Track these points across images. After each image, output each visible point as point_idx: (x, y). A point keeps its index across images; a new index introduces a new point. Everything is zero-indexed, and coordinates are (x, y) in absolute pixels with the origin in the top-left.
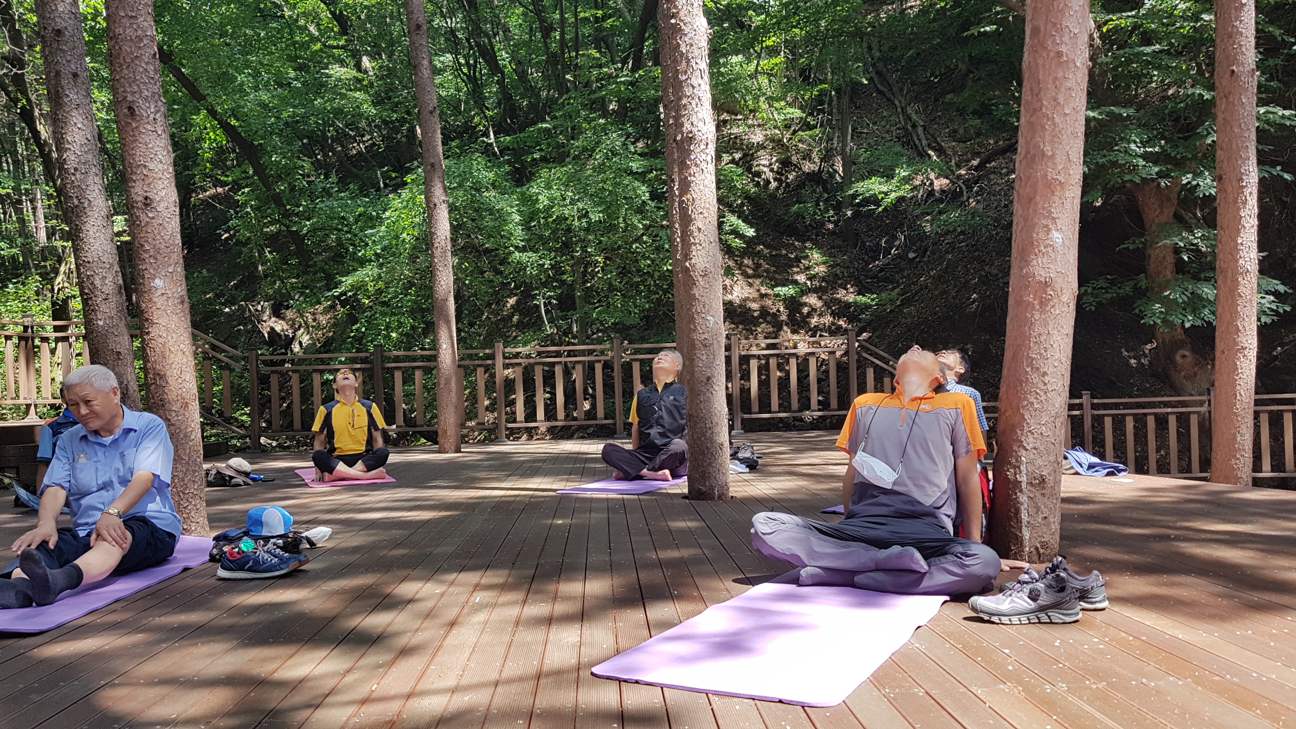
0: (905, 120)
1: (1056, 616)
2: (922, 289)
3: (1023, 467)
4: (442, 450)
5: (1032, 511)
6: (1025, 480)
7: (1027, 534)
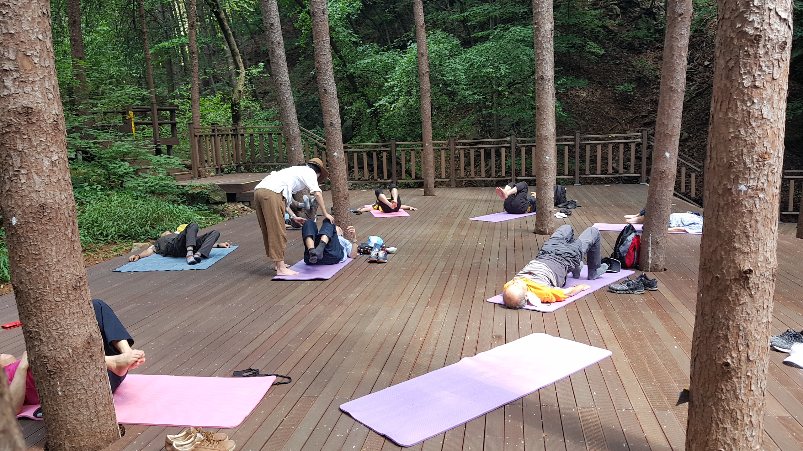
1: (635, 292)
3: (650, 238)
4: (426, 194)
5: (653, 253)
6: (650, 242)
7: (650, 261)
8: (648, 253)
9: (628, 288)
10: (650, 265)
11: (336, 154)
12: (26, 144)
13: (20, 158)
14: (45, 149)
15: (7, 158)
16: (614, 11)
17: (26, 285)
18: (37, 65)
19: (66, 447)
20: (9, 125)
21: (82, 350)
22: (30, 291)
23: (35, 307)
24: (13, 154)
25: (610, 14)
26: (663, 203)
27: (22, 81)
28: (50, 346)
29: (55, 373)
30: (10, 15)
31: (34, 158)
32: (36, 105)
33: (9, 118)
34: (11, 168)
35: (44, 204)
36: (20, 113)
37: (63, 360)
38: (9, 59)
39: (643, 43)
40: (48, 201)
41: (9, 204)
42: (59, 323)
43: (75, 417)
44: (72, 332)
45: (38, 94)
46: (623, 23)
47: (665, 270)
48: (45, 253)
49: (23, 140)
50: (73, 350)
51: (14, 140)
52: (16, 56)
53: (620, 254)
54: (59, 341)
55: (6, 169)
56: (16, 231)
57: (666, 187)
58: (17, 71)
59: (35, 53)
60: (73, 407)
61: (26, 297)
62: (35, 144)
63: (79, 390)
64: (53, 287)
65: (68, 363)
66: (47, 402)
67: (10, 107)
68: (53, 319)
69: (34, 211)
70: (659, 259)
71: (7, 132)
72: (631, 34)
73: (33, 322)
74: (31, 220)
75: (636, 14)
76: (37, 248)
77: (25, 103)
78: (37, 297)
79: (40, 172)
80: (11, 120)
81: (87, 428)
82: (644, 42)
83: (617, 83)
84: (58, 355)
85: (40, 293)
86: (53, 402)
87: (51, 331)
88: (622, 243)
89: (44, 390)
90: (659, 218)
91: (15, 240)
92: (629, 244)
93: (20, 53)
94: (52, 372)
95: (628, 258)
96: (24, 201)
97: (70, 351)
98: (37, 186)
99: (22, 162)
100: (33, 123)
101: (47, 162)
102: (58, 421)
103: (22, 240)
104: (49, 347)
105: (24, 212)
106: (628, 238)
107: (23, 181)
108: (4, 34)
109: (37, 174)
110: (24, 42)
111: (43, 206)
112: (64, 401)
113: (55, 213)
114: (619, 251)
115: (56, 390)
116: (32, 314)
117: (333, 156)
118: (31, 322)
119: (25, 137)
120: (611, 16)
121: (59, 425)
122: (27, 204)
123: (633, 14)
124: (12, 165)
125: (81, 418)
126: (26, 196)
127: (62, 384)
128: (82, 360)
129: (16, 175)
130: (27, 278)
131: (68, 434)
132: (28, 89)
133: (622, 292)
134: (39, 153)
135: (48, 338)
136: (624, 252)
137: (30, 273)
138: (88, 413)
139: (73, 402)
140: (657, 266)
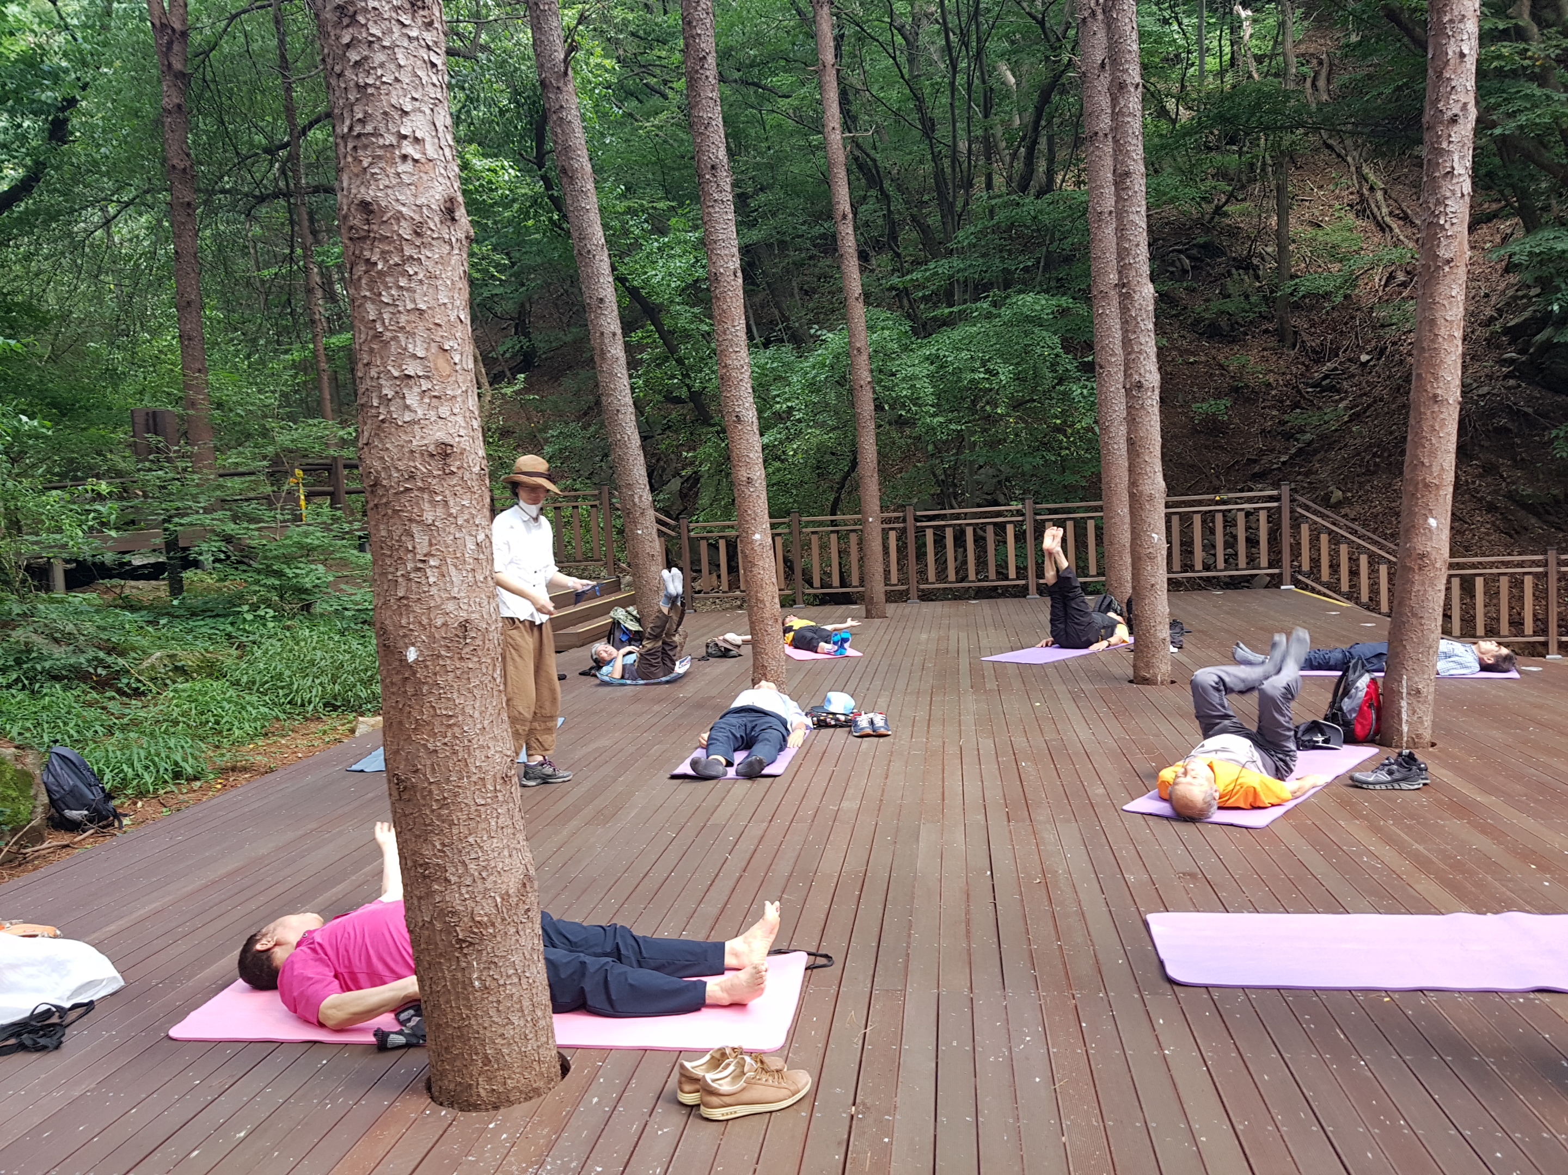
0: (1359, 183)
1: (1404, 785)
2: (1375, 402)
3: (1404, 683)
4: (869, 615)
5: (1410, 712)
6: (1405, 691)
7: (1405, 728)
8: (1399, 713)
9: (1389, 778)
10: (1405, 735)
11: (757, 536)
12: (440, 511)
13: (427, 538)
14: (467, 521)
15: (403, 538)
16: (1178, 264)
17: (425, 775)
18: (458, 367)
19: (481, 1090)
20: (412, 477)
21: (515, 899)
22: (432, 787)
23: (439, 817)
24: (415, 529)
25: (1171, 269)
26: (1427, 615)
27: (435, 397)
28: (464, 891)
29: (471, 944)
30: (421, 276)
31: (451, 537)
32: (457, 439)
33: (412, 464)
34: (410, 556)
35: (466, 621)
36: (432, 455)
37: (485, 919)
38: (414, 356)
39: (1237, 323)
40: (474, 616)
41: (404, 622)
42: (481, 847)
43: (500, 1031)
44: (501, 865)
45: (459, 419)
46: (1195, 285)
47: (1433, 745)
48: (463, 713)
49: (433, 503)
50: (503, 899)
51: (418, 503)
52: (427, 350)
53: (1344, 714)
54: (479, 882)
55: (401, 558)
56: (414, 673)
57: (1432, 585)
58: (428, 377)
59: (456, 346)
60: (498, 1011)
61: (424, 798)
62: (453, 511)
63: (509, 977)
64: (474, 778)
65: (493, 925)
66: (448, 1001)
67: (415, 443)
68: (471, 839)
69: (449, 635)
70: (1422, 723)
71: (407, 490)
72: (1215, 305)
73: (434, 846)
74: (443, 653)
75: (1221, 270)
76: (450, 704)
77: (440, 435)
78: (445, 798)
79: (460, 562)
80: (415, 467)
81: (520, 1053)
82: (1240, 320)
83: (1195, 400)
84: (478, 910)
85: (450, 791)
86: (462, 1002)
87: (467, 862)
88: (1346, 693)
89: (444, 978)
90: (1420, 643)
91: (410, 690)
92: (1362, 694)
93: (433, 344)
94: (464, 941)
95: (1361, 723)
96: (432, 616)
97: (499, 900)
98: (456, 589)
99: (431, 545)
100: (453, 473)
101: (471, 546)
102: (469, 1039)
103: (425, 689)
104: (461, 894)
105: (432, 637)
106: (1358, 684)
107: (431, 580)
108: (408, 311)
109: (456, 566)
110: (440, 325)
111: (464, 626)
112: (483, 999)
113: (481, 638)
114: (1341, 709)
115: (470, 979)
116: (432, 831)
117: (752, 542)
118: (430, 847)
119: (439, 498)
120: (1172, 273)
121: (471, 1047)
122: (439, 622)
123: (1213, 268)
124: (413, 551)
125: (509, 1032)
126: (437, 607)
127: (482, 966)
128: (515, 918)
129: (419, 569)
130: (429, 762)
131: (485, 1065)
132: (444, 411)
133: (1377, 787)
134: (460, 528)
135: (460, 877)
136: (1353, 710)
137: (436, 751)
138: (522, 1023)
139: (499, 1002)
140: (1418, 736)
